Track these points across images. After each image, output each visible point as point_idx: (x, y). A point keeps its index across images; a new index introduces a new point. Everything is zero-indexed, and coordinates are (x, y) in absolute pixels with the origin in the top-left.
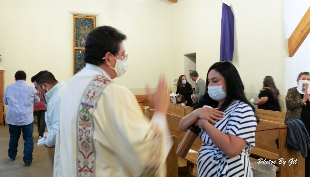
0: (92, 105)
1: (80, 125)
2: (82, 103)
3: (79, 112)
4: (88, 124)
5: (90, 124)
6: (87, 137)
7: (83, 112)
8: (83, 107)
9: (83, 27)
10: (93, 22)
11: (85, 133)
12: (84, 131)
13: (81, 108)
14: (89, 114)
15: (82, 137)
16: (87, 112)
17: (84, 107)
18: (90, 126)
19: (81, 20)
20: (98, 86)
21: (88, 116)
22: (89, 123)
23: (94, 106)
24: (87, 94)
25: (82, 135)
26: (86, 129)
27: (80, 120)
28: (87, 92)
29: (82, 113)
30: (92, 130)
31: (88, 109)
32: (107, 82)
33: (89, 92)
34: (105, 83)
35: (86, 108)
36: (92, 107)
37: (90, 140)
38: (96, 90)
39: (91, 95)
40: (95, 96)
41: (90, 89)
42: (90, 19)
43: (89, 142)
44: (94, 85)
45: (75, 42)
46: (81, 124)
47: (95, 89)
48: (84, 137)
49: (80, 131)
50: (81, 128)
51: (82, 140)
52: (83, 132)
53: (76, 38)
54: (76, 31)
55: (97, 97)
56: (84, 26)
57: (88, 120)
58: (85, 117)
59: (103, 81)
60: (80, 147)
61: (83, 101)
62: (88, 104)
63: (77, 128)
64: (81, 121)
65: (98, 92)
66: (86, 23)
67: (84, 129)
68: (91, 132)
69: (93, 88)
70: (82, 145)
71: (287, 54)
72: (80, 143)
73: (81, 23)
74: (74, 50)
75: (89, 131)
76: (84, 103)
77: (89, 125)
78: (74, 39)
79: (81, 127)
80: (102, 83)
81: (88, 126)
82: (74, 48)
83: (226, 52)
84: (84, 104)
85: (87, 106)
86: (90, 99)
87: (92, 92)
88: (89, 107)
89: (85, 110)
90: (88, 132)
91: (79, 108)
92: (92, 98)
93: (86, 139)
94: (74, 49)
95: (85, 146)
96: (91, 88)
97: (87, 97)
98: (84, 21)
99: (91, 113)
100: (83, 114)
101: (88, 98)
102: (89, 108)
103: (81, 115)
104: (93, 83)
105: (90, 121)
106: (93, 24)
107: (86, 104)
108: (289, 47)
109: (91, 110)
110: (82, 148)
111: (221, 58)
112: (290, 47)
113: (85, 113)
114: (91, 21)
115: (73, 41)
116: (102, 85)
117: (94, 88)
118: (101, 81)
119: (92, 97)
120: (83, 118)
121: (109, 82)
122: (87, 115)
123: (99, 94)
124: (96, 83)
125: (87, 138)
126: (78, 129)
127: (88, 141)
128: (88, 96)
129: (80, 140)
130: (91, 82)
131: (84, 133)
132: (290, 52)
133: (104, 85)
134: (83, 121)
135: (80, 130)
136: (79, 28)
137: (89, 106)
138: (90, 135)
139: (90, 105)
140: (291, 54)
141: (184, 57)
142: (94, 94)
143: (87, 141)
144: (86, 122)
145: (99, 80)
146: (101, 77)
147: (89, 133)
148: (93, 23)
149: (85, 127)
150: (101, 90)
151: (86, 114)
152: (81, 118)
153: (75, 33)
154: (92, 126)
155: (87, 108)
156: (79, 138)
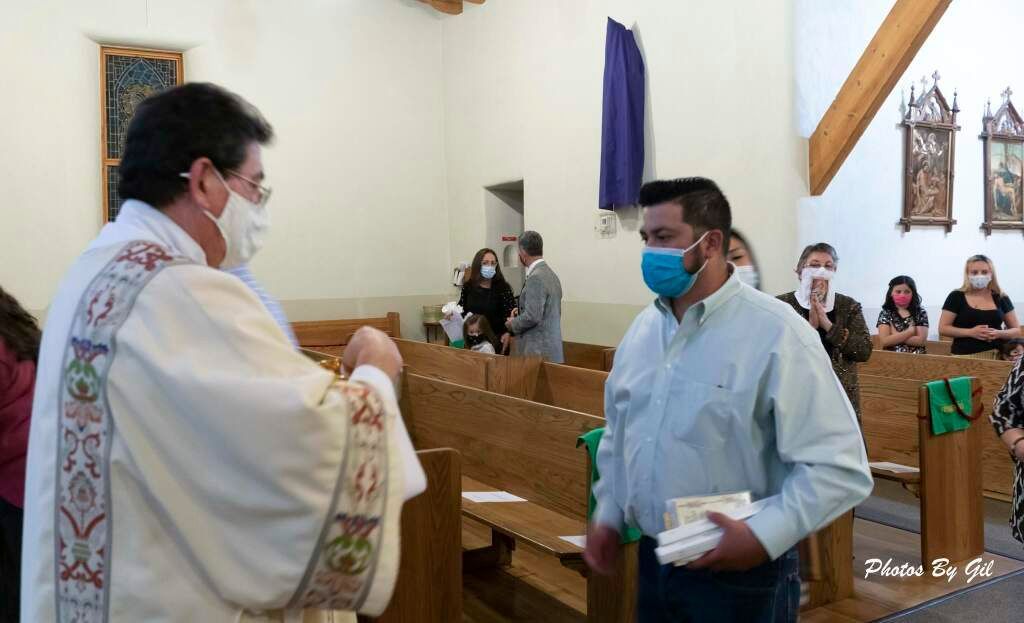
0: (104, 343)
1: (68, 415)
2: (74, 340)
3: (65, 372)
4: (92, 409)
5: (101, 410)
6: (90, 457)
7: (78, 372)
8: (77, 356)
9: (137, 87)
10: (172, 71)
11: (84, 442)
12: (81, 436)
13: (72, 356)
14: (94, 375)
15: (73, 457)
16: (89, 370)
17: (80, 353)
18: (98, 420)
19: (128, 64)
20: (124, 279)
21: (92, 384)
22: (95, 408)
23: (109, 347)
24: (88, 307)
25: (72, 453)
26: (85, 431)
27: (67, 398)
28: (89, 299)
29: (73, 374)
30: (105, 433)
31: (91, 359)
32: (158, 263)
33: (95, 300)
34: (150, 266)
35: (83, 356)
36: (103, 349)
37: (97, 470)
38: (117, 292)
39: (99, 309)
40: (109, 314)
41: (98, 290)
42: (162, 61)
43: (96, 476)
44: (113, 276)
45: (108, 139)
46: (71, 412)
47: (114, 288)
48: (80, 458)
49: (69, 436)
50: (70, 428)
51: (75, 469)
52: (77, 441)
53: (113, 127)
54: (112, 102)
55: (118, 314)
56: (142, 86)
57: (93, 399)
58: (83, 387)
59: (144, 260)
60: (66, 494)
61: (77, 333)
62: (89, 343)
63: (60, 426)
64: (72, 404)
65: (122, 300)
66: (146, 75)
67: (81, 429)
68: (103, 438)
69: (108, 286)
70: (71, 487)
71: (806, 183)
72: (66, 478)
73: (131, 74)
74: (106, 168)
75: (96, 437)
76: (80, 339)
77: (96, 415)
78: (103, 129)
79: (70, 424)
80: (141, 268)
81: (92, 419)
82: (104, 161)
83: (618, 178)
84: (78, 342)
85: (88, 350)
86: (96, 324)
87: (104, 299)
88: (92, 351)
89: (82, 362)
90: (94, 442)
91: (65, 356)
92: (100, 321)
93: (87, 466)
94: (104, 164)
95: (82, 491)
96: (102, 286)
97: (88, 317)
98: (141, 67)
99: (99, 370)
100: (77, 378)
101: (89, 322)
102: (96, 354)
103: (72, 380)
104: (112, 269)
105: (99, 402)
106: (172, 80)
107: (83, 341)
108: (811, 165)
109: (99, 362)
110: (72, 500)
111: (604, 200)
112: (815, 165)
113: (82, 374)
114: (164, 70)
115: (103, 136)
116: (139, 275)
117: (112, 284)
118: (139, 261)
119: (103, 316)
120: (77, 392)
121: (168, 263)
122: (89, 380)
123: (124, 305)
124: (121, 269)
125: (89, 462)
126: (64, 431)
127: (93, 472)
128: (90, 312)
129: (68, 469)
130: (109, 264)
131: (80, 444)
132: (812, 178)
133: (146, 274)
134: (78, 403)
135: (68, 432)
136: (122, 91)
137: (95, 347)
138: (101, 451)
139: (97, 342)
140: (818, 186)
141: (483, 194)
142: (109, 304)
143: (87, 472)
144: (87, 404)
145: (133, 257)
146: (142, 247)
147: (98, 445)
148: (172, 75)
149: (82, 422)
150: (132, 291)
151: (87, 374)
152: (71, 391)
153: (108, 110)
154: (104, 417)
155: (87, 355)
156: (66, 463)
